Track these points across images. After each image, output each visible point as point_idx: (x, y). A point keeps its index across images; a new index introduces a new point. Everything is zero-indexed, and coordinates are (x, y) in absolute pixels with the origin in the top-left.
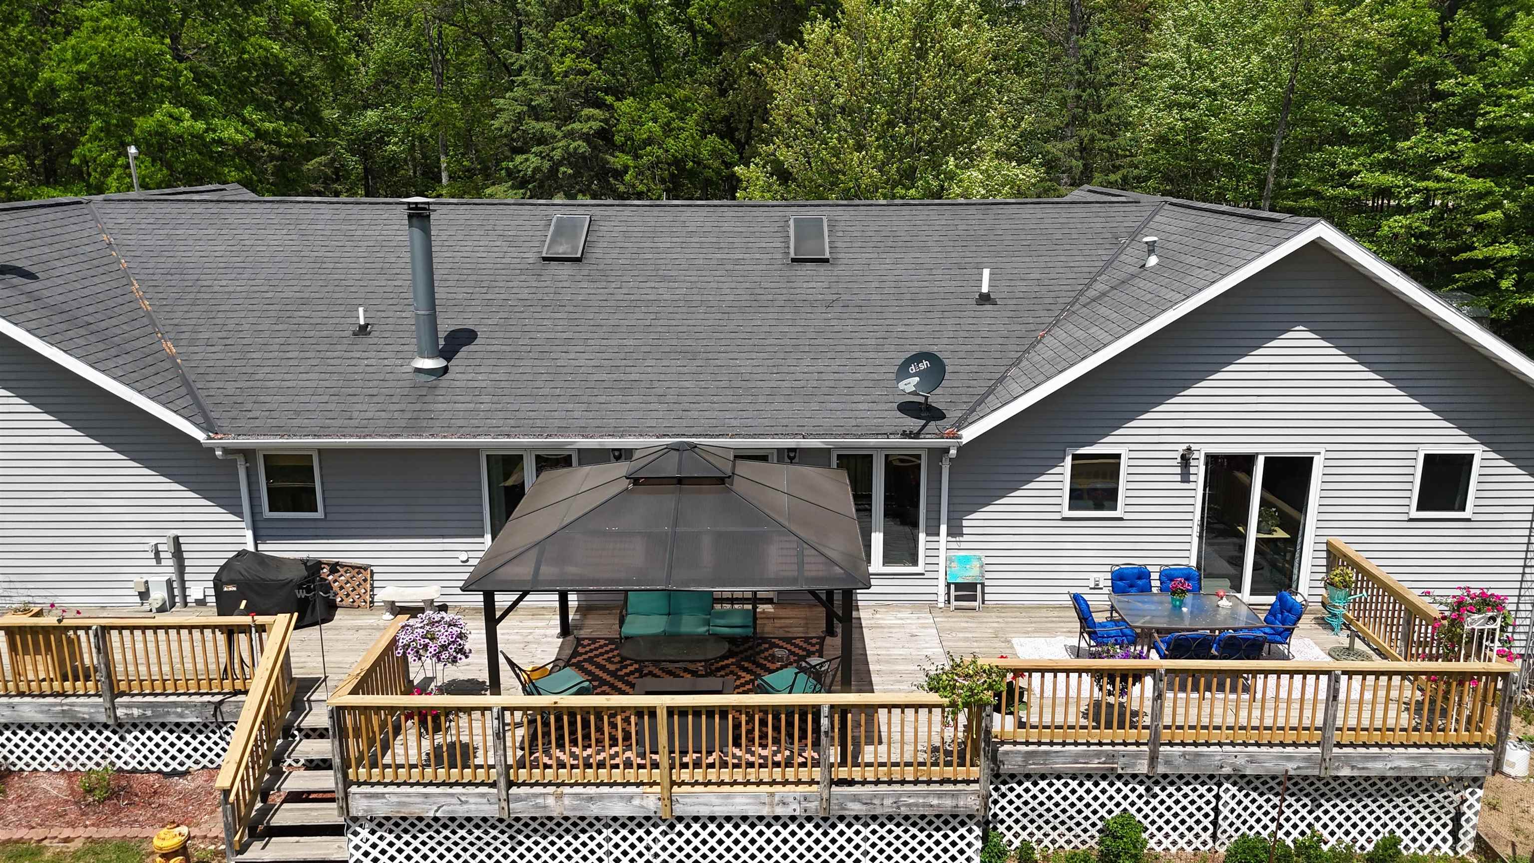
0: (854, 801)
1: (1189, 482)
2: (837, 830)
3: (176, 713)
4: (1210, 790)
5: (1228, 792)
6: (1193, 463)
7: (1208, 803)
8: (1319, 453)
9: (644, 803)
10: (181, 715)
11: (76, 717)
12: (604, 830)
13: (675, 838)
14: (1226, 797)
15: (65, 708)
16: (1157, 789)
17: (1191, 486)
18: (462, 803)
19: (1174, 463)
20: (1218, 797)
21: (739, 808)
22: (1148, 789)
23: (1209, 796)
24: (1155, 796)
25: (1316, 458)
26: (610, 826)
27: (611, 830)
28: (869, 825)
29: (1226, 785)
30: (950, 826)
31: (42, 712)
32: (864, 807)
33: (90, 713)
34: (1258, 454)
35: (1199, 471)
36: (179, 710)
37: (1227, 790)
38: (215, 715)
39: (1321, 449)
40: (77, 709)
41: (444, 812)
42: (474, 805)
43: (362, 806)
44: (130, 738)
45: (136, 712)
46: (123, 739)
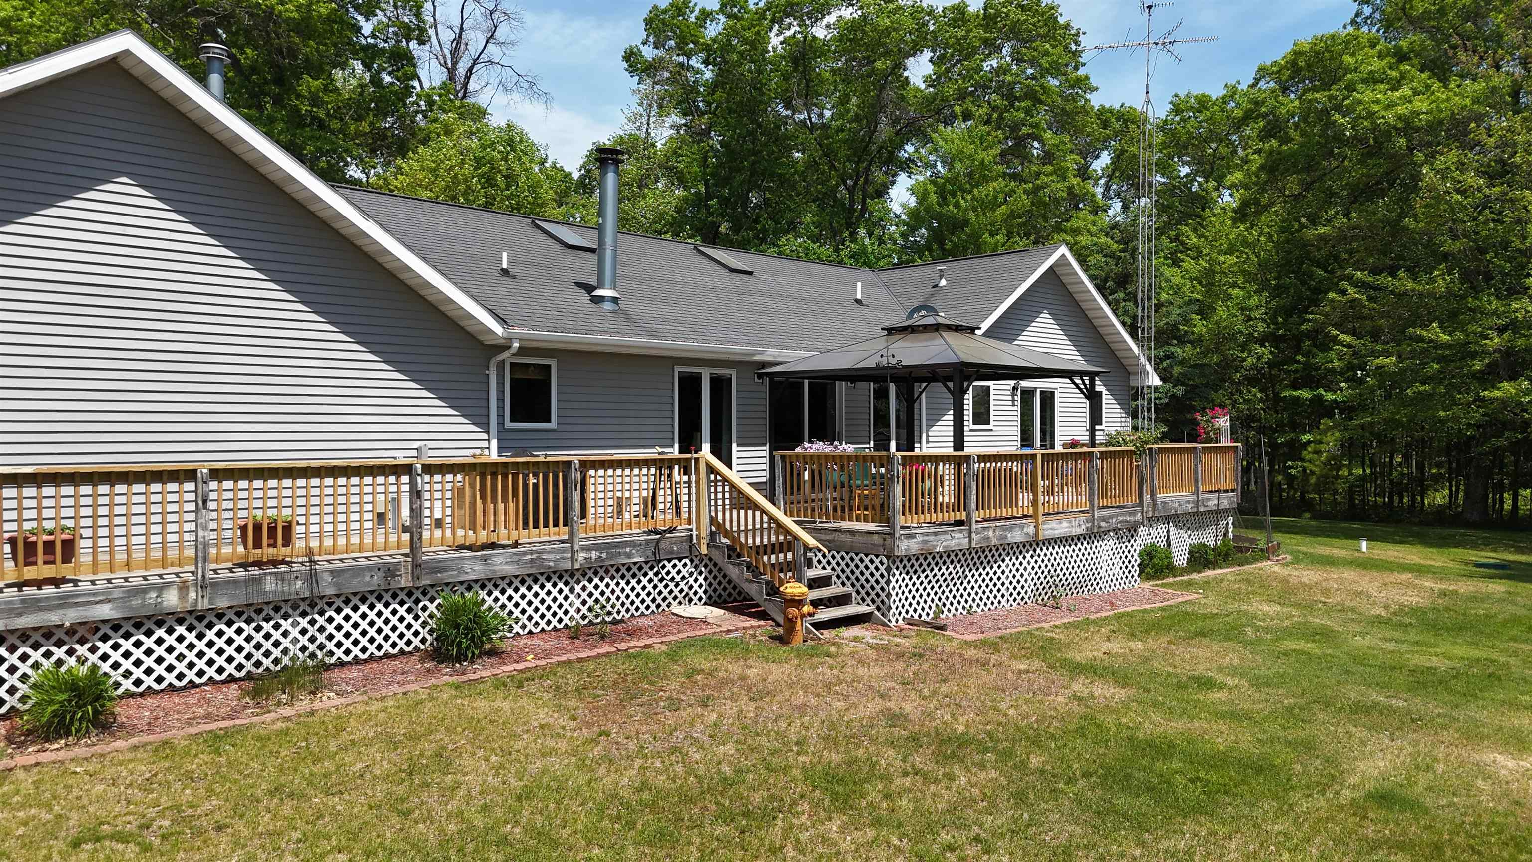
0: (1103, 521)
1: (1015, 405)
3: (625, 554)
6: (1016, 393)
8: (1057, 389)
9: (1028, 531)
10: (629, 556)
11: (542, 566)
12: (1006, 559)
15: (534, 556)
17: (1016, 408)
18: (952, 538)
19: (1009, 393)
21: (1064, 530)
25: (1056, 392)
26: (1009, 555)
27: (1009, 558)
32: (1106, 525)
34: (1036, 388)
35: (1018, 399)
36: (628, 550)
39: (1057, 386)
40: (544, 556)
41: (943, 547)
42: (957, 540)
43: (904, 546)
44: (578, 588)
45: (594, 555)
46: (572, 590)
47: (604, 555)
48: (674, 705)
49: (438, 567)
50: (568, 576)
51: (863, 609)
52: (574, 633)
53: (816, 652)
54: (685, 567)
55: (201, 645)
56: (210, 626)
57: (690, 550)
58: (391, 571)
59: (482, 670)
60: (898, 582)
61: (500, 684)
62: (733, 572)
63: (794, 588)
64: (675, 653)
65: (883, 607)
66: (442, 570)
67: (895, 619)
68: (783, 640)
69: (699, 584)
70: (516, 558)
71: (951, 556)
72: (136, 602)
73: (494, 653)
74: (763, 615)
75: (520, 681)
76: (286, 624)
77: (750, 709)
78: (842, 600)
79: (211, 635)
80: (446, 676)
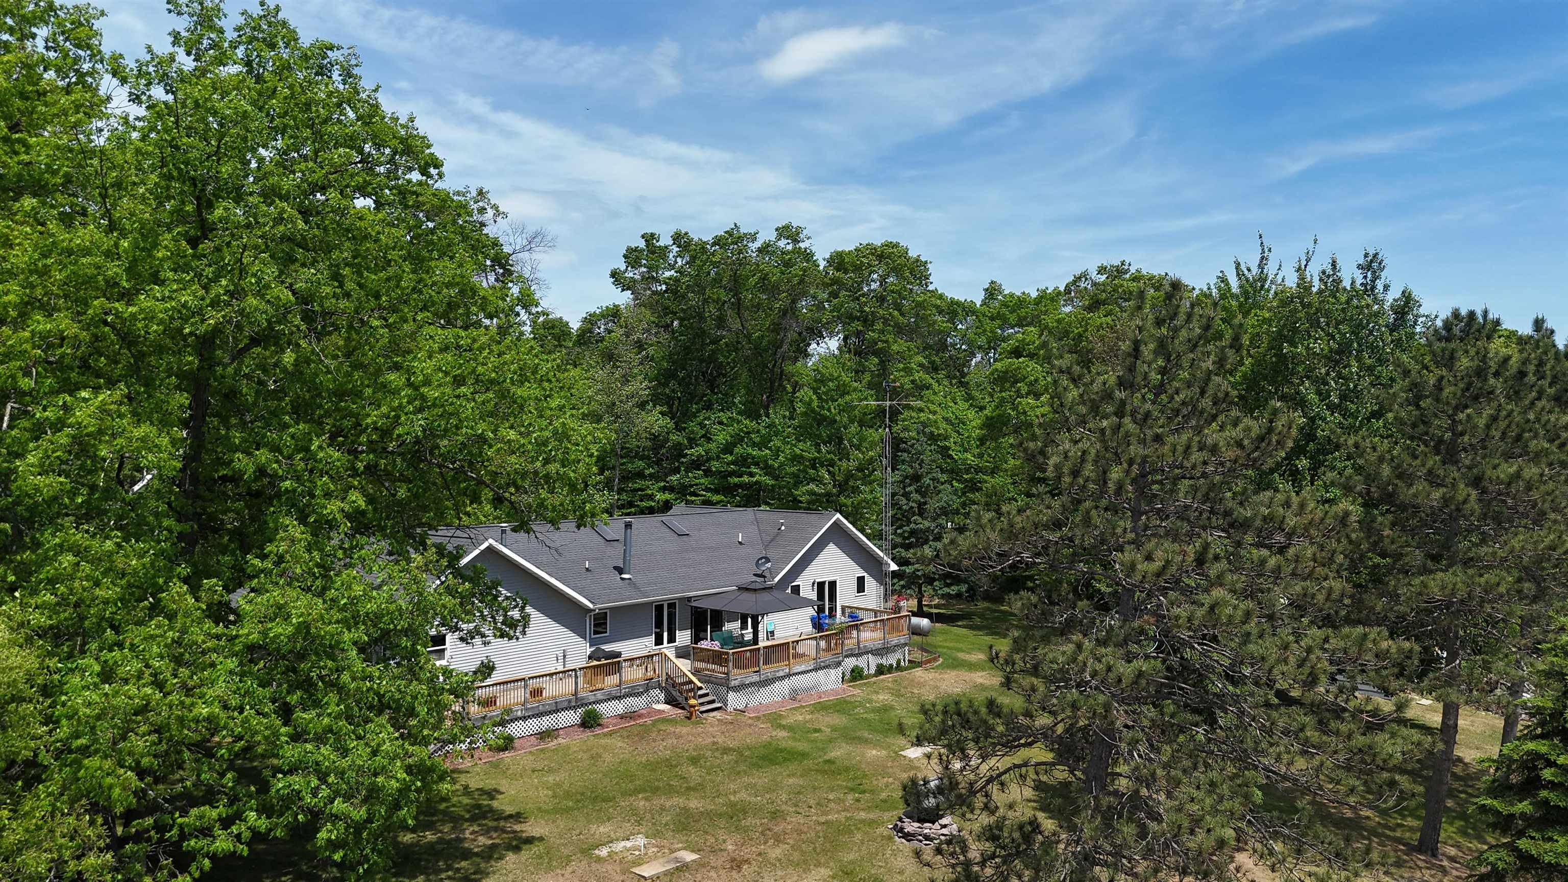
8: (838, 579)
18: (753, 678)
19: (811, 585)
34: (826, 581)
35: (815, 587)
41: (749, 682)
42: (755, 678)
43: (733, 683)
44: (622, 701)
45: (627, 690)
46: (620, 702)
47: (631, 690)
48: (654, 740)
49: (583, 698)
50: (619, 698)
51: (719, 705)
52: (622, 717)
53: (698, 723)
54: (657, 691)
55: (525, 725)
57: (659, 686)
58: (570, 701)
59: (598, 731)
60: (731, 696)
61: (605, 735)
62: (674, 693)
63: (693, 702)
64: (655, 723)
65: (725, 705)
66: (583, 700)
67: (730, 708)
68: (689, 718)
69: (662, 697)
70: (604, 694)
71: (752, 684)
73: (599, 725)
74: (683, 708)
75: (611, 734)
76: (544, 718)
77: (675, 741)
78: (713, 702)
79: (527, 722)
80: (588, 733)
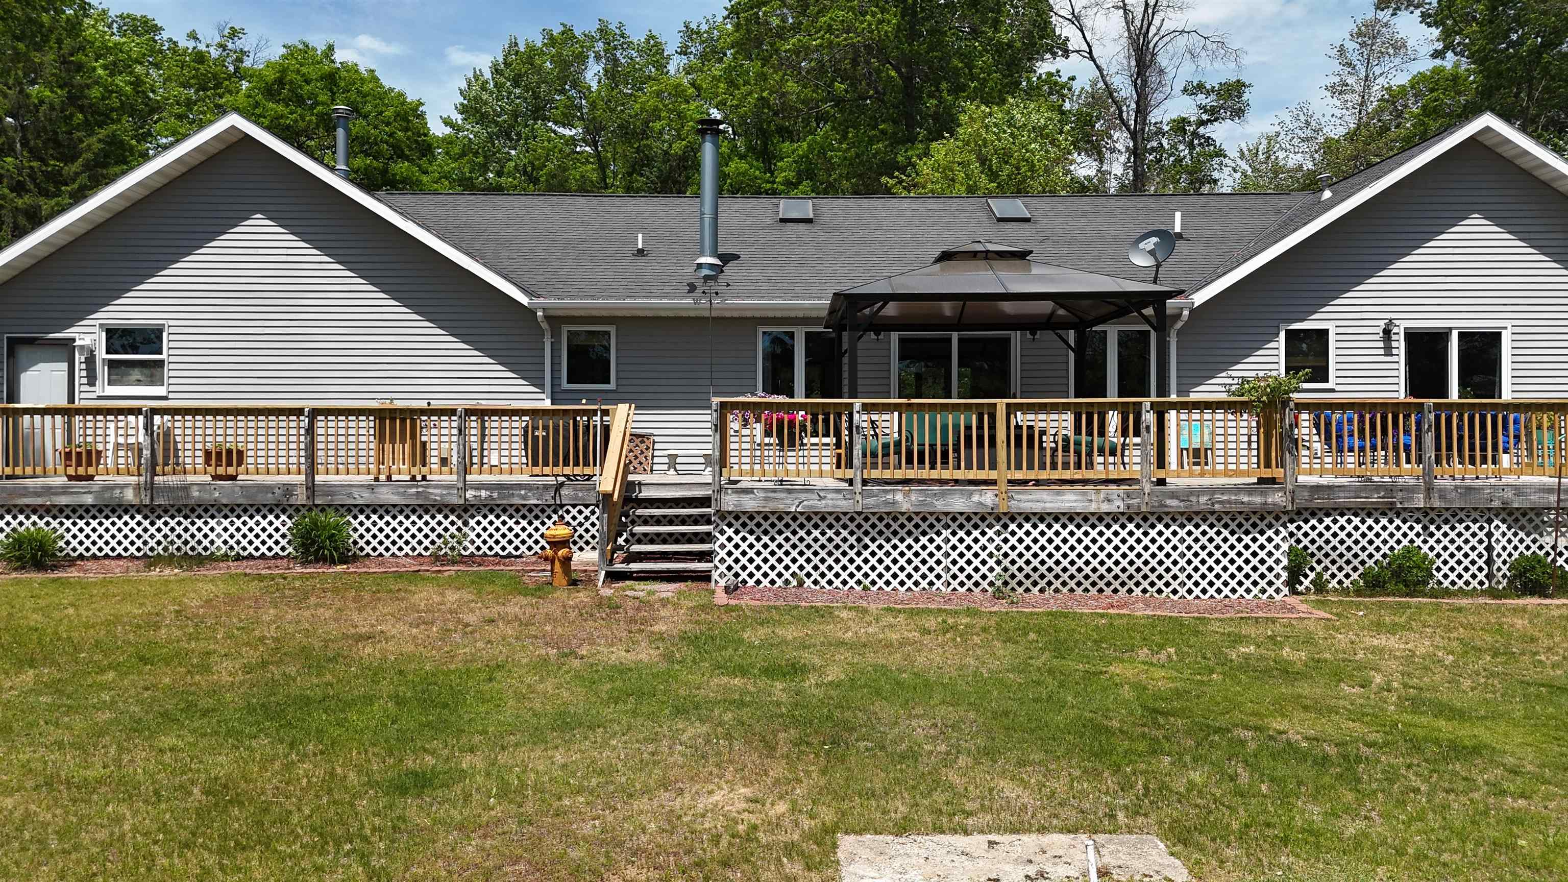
0: (1172, 498)
1: (1392, 355)
2: (1157, 530)
3: (520, 496)
4: (1481, 528)
5: (1499, 528)
6: (1394, 337)
7: (1481, 542)
8: (1506, 328)
9: (982, 500)
10: (524, 498)
11: (428, 499)
12: (944, 531)
13: (1009, 537)
14: (1497, 534)
15: (420, 490)
16: (1432, 528)
17: (1395, 359)
18: (821, 498)
19: (1377, 337)
20: (1489, 535)
21: (1068, 505)
22: (1425, 528)
23: (1481, 535)
24: (1432, 535)
25: (1504, 333)
26: (949, 527)
27: (949, 531)
28: (1185, 526)
29: (1496, 522)
30: (1258, 529)
31: (398, 494)
32: (1182, 504)
33: (441, 495)
34: (1451, 329)
35: (1400, 346)
36: (523, 492)
37: (1497, 527)
38: (554, 498)
39: (1507, 323)
40: (431, 491)
41: (804, 507)
42: (831, 501)
44: (472, 523)
45: (483, 493)
46: (466, 523)
47: (495, 495)
49: (329, 491)
50: (461, 510)
55: (152, 530)
56: (159, 517)
58: (289, 491)
66: (332, 494)
70: (402, 490)
72: (108, 495)
76: (212, 523)
79: (159, 523)
